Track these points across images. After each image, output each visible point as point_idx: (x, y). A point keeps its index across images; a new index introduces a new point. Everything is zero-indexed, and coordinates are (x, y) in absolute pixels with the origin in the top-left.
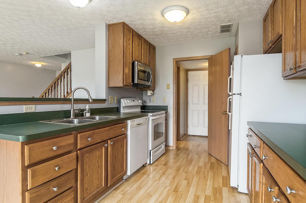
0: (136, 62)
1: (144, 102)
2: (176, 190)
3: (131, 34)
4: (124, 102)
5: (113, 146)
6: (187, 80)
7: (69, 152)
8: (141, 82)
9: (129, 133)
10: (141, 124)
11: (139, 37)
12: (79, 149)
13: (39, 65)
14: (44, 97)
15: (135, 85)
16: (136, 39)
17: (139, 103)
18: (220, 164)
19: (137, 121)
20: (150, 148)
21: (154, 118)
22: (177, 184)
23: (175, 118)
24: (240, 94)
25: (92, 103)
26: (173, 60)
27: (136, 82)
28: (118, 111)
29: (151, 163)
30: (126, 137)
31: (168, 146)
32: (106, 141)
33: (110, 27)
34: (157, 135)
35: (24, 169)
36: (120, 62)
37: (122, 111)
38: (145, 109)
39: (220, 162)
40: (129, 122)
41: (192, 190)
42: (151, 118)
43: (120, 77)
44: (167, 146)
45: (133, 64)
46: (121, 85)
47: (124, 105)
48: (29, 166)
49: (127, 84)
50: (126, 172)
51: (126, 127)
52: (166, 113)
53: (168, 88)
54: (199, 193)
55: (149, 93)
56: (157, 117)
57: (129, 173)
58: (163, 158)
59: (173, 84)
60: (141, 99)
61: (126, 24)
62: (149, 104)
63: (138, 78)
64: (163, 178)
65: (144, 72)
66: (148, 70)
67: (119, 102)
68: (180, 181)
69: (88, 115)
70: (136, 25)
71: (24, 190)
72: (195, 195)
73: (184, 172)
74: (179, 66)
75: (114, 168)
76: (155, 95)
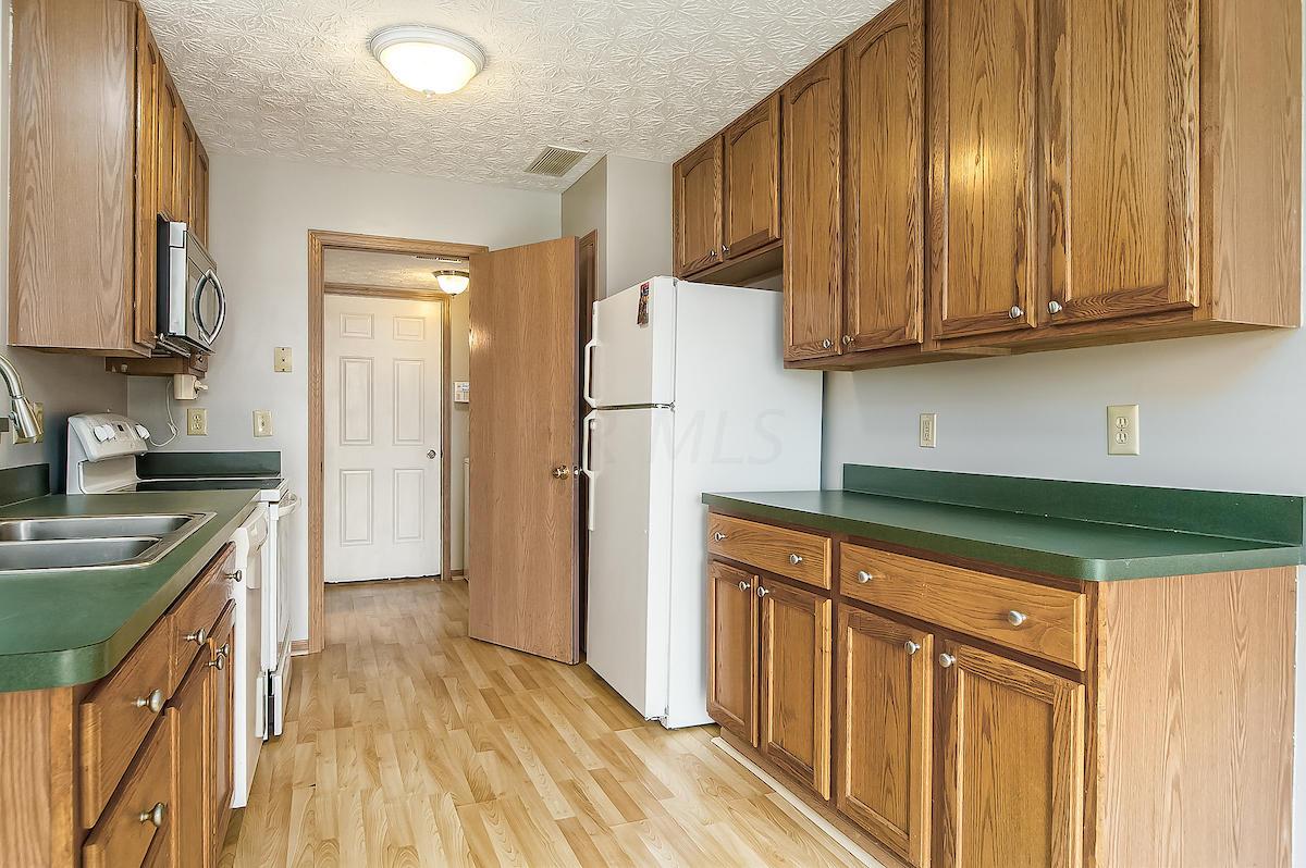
2: (482, 795)
18: (544, 668)
22: (467, 774)
24: (671, 405)
39: (538, 660)
41: (535, 772)
54: (568, 776)
68: (466, 761)
72: (561, 785)
73: (448, 727)
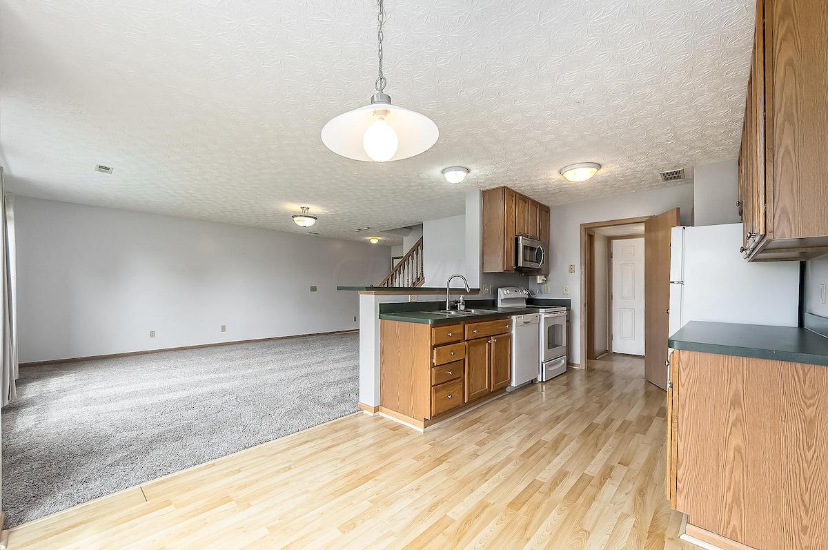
0: (521, 237)
1: (531, 293)
3: (514, 198)
4: (503, 293)
5: (496, 344)
6: (609, 256)
7: (459, 342)
8: (528, 265)
9: (514, 332)
10: (529, 322)
11: (524, 199)
12: (467, 341)
13: (374, 241)
14: (386, 286)
15: (519, 270)
16: (521, 203)
17: (524, 294)
19: (523, 318)
20: (542, 359)
21: (548, 316)
23: (583, 320)
25: (469, 293)
26: (581, 227)
27: (520, 264)
28: (494, 305)
29: (544, 380)
30: (510, 337)
31: (573, 365)
32: (489, 337)
33: (487, 195)
34: (551, 344)
35: (432, 348)
36: (499, 238)
37: (500, 305)
38: (533, 304)
40: (514, 318)
42: (543, 316)
43: (500, 259)
44: (569, 363)
45: (517, 240)
46: (500, 270)
47: (503, 298)
48: (436, 346)
49: (509, 268)
50: (510, 381)
51: (510, 323)
52: (569, 310)
53: (572, 270)
55: (540, 279)
56: (552, 315)
57: (514, 384)
58: (564, 378)
59: (581, 265)
60: (527, 289)
61: (508, 188)
62: (539, 296)
63: (524, 259)
64: (563, 398)
65: (532, 249)
66: (538, 245)
67: (496, 293)
69: (463, 307)
70: (520, 184)
71: (432, 366)
74: (593, 234)
75: (496, 373)
76: (548, 283)
